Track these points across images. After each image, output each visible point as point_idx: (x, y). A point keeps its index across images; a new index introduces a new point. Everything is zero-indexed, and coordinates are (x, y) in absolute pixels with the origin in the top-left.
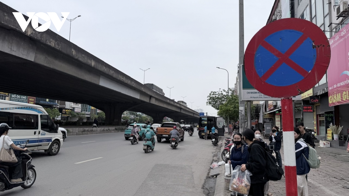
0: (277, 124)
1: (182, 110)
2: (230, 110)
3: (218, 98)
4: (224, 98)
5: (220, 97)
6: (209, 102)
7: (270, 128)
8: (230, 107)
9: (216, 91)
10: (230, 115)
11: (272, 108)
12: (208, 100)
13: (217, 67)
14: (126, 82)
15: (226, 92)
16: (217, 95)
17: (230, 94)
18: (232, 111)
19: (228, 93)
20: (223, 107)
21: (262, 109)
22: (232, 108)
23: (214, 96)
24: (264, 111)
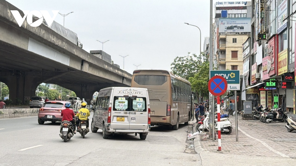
0: (262, 102)
1: (125, 80)
2: (202, 84)
3: (186, 66)
4: (194, 65)
5: (188, 63)
6: (174, 72)
7: (250, 107)
8: (202, 80)
9: (184, 56)
10: (202, 91)
11: (255, 81)
12: (171, 68)
13: (185, 23)
14: (57, 44)
15: (198, 58)
16: (185, 60)
17: (202, 61)
18: (205, 85)
19: (200, 58)
20: (193, 80)
21: (245, 82)
22: (205, 81)
23: (180, 63)
24: (247, 84)
